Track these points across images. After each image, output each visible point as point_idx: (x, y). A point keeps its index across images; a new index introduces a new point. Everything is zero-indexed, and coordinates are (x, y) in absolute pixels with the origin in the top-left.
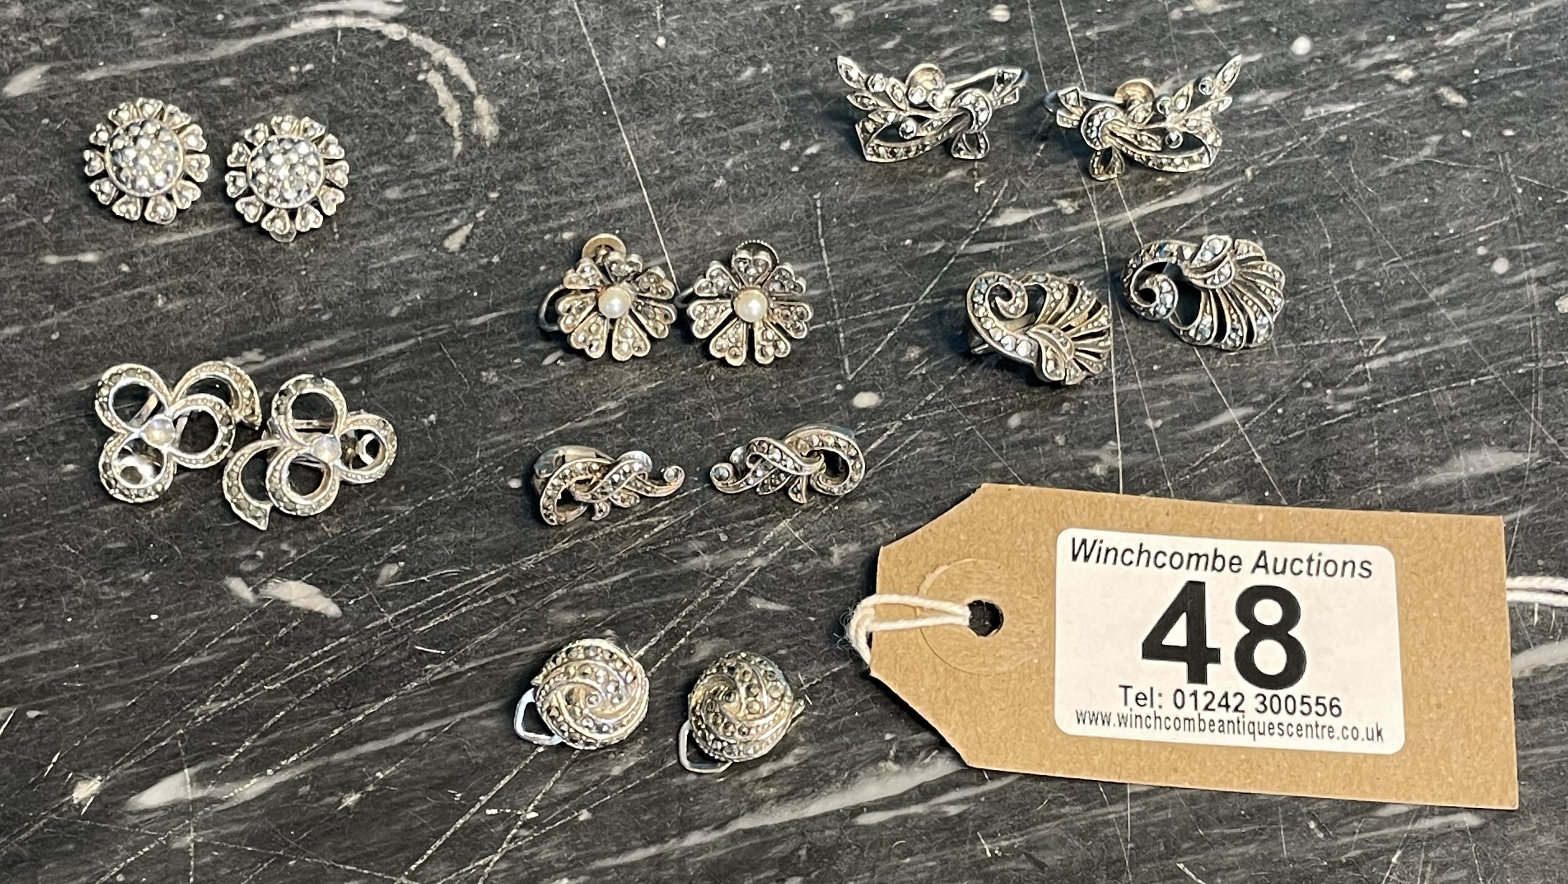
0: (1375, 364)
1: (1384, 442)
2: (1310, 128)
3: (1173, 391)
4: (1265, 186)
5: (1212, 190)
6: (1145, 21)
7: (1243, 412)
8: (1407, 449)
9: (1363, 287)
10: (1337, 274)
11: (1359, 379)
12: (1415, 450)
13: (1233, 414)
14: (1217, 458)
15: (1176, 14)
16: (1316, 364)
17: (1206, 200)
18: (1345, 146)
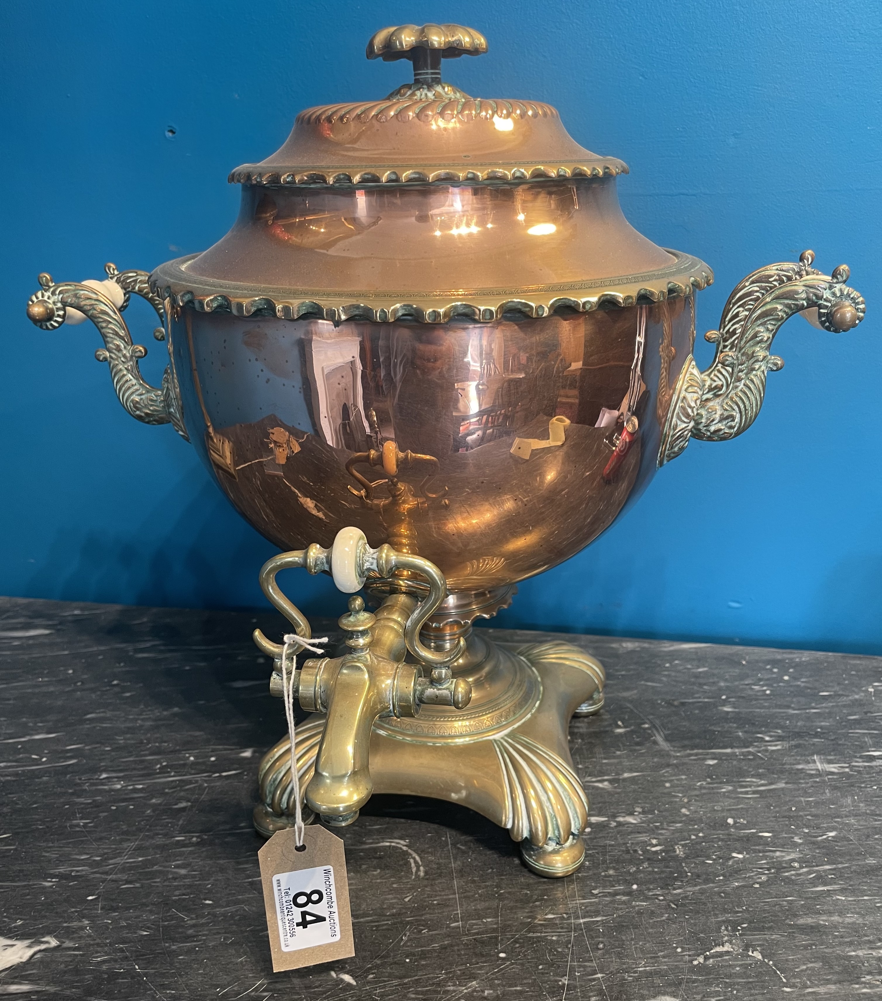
0: (641, 969)
1: (639, 989)
2: (634, 907)
3: (585, 967)
4: (619, 919)
5: (604, 918)
6: (594, 874)
7: (602, 975)
8: (645, 992)
9: (640, 949)
10: (634, 945)
11: (635, 972)
12: (647, 993)
13: (599, 975)
14: (593, 986)
15: (603, 874)
16: (624, 966)
17: (602, 920)
18: (642, 913)
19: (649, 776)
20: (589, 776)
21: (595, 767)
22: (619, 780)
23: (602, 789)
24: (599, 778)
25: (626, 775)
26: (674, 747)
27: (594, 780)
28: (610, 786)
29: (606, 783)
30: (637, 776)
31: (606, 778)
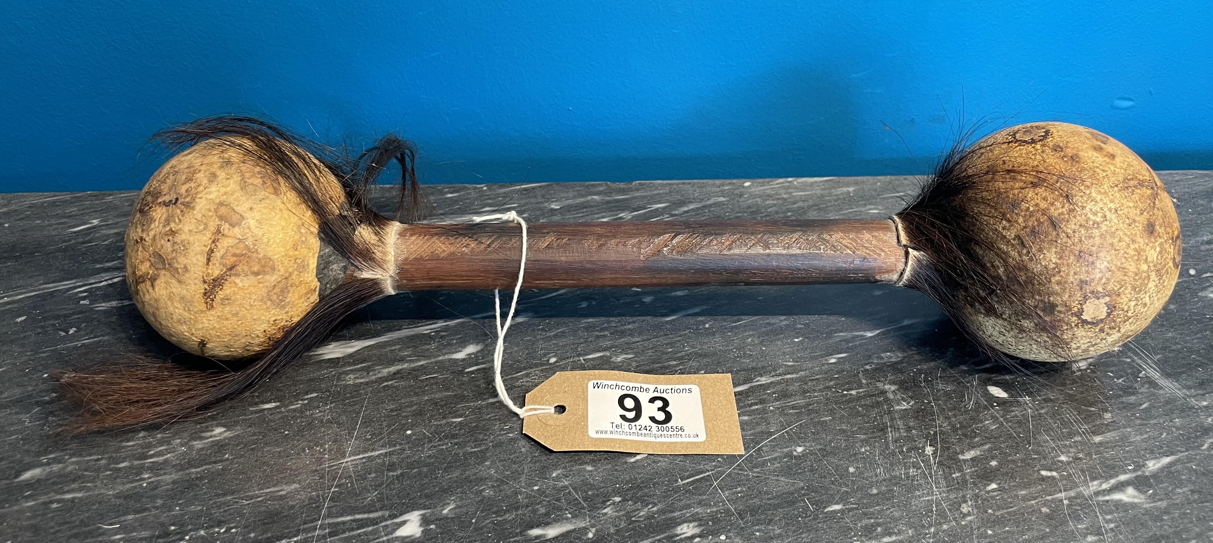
19: (1190, 459)
20: (1093, 479)
21: (1090, 454)
22: (1146, 478)
23: (1133, 506)
24: (1113, 481)
25: (1153, 466)
26: (1189, 388)
27: (1105, 486)
28: (1142, 497)
29: (1130, 490)
30: (1171, 464)
31: (1123, 478)
